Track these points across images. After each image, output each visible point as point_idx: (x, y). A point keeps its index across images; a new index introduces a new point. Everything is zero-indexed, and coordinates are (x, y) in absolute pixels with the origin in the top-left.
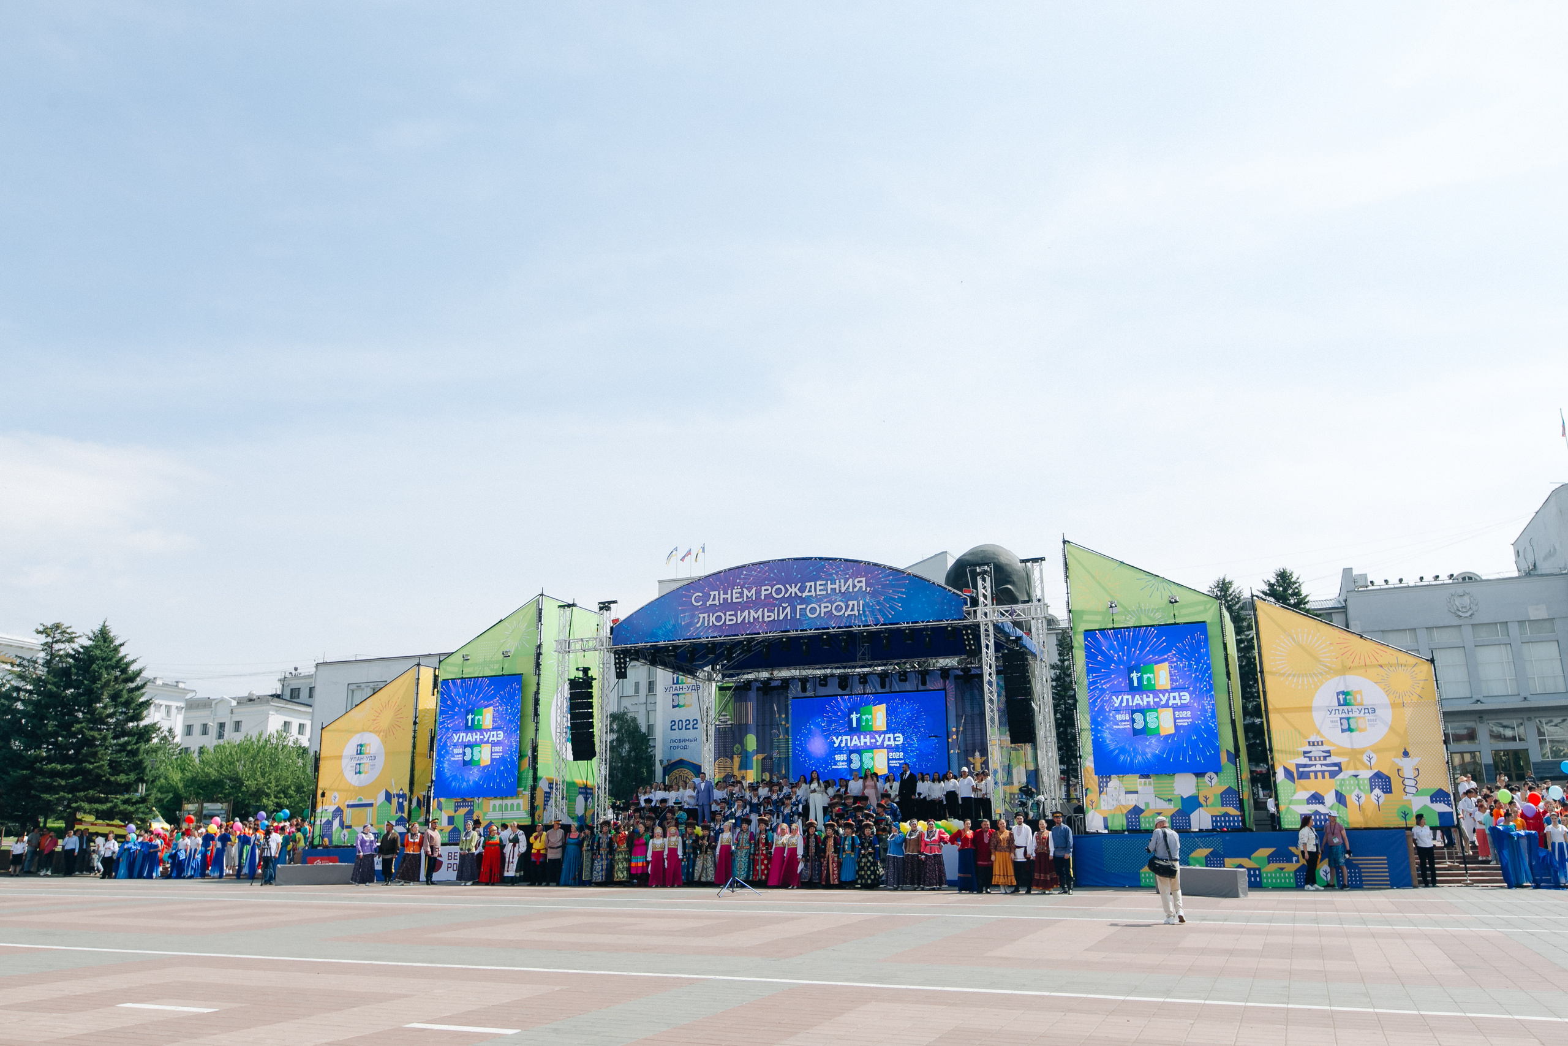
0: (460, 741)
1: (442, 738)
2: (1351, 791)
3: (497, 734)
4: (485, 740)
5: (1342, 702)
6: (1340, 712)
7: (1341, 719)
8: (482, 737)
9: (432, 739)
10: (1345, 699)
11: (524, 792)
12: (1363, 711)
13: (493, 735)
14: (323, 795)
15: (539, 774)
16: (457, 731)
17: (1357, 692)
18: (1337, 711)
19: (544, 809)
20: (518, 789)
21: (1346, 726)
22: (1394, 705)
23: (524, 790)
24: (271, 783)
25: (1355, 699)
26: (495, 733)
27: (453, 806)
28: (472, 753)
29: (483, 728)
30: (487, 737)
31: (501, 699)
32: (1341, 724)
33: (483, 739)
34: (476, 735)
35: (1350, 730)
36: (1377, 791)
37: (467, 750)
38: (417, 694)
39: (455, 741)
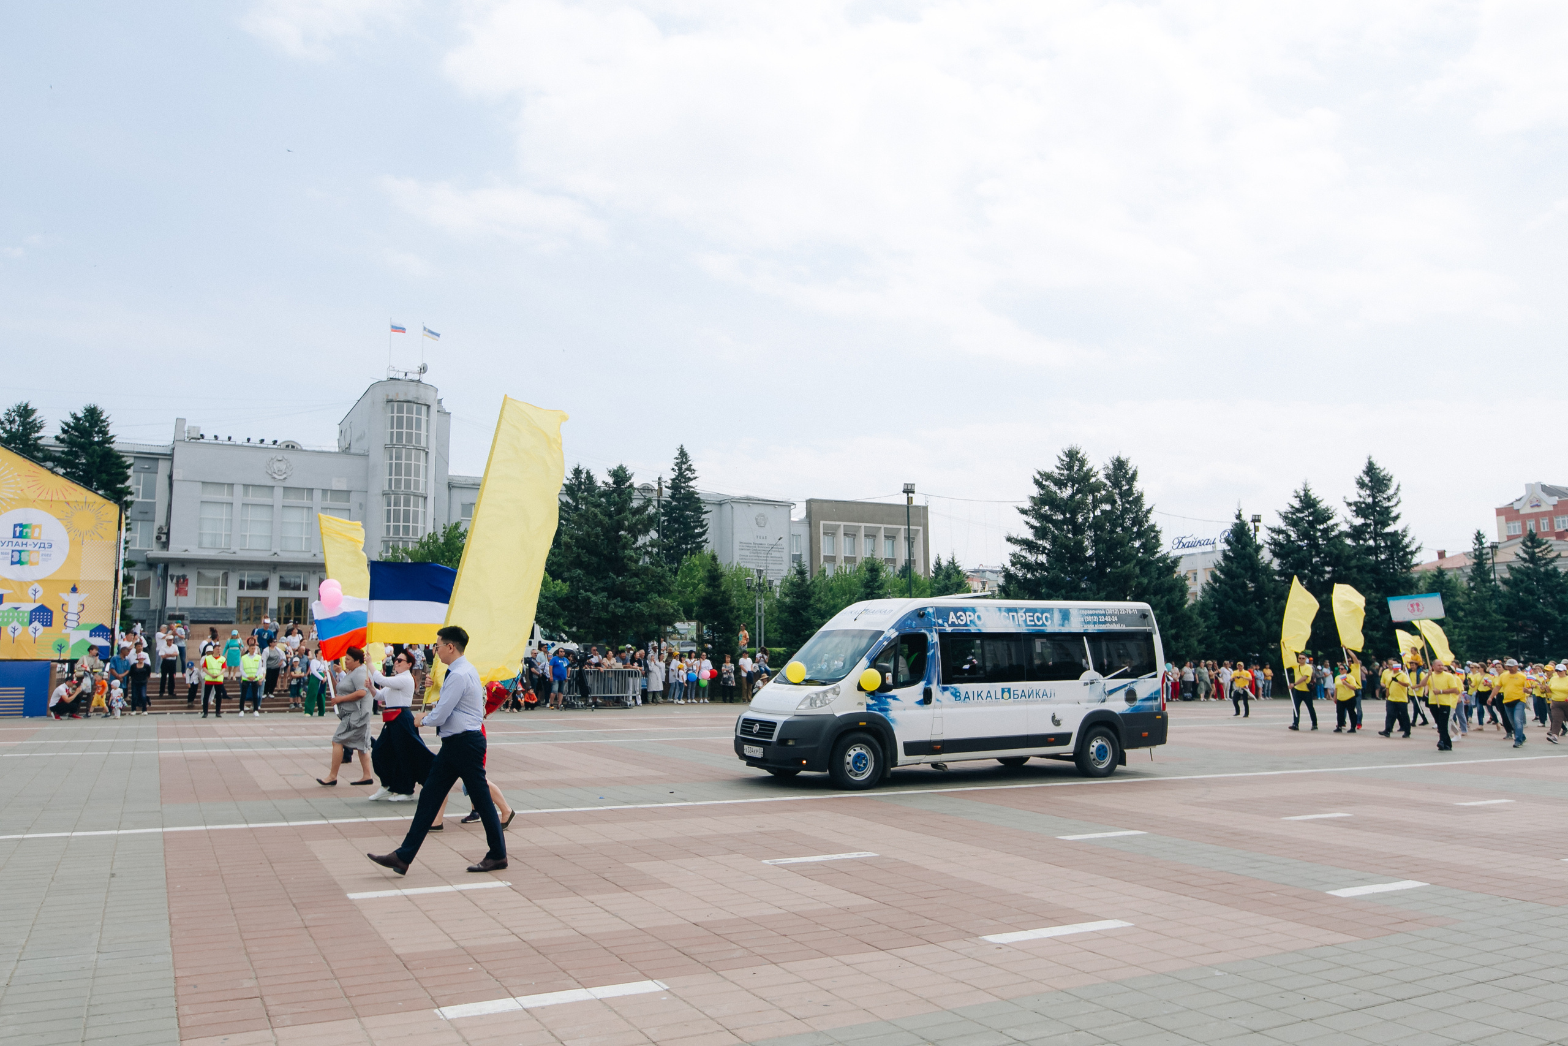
2: (8, 623)
5: (18, 534)
6: (14, 544)
7: (13, 551)
10: (21, 532)
12: (38, 545)
17: (36, 526)
18: (10, 543)
21: (16, 559)
22: (72, 542)
25: (33, 532)
32: (12, 556)
35: (19, 562)
36: (36, 624)
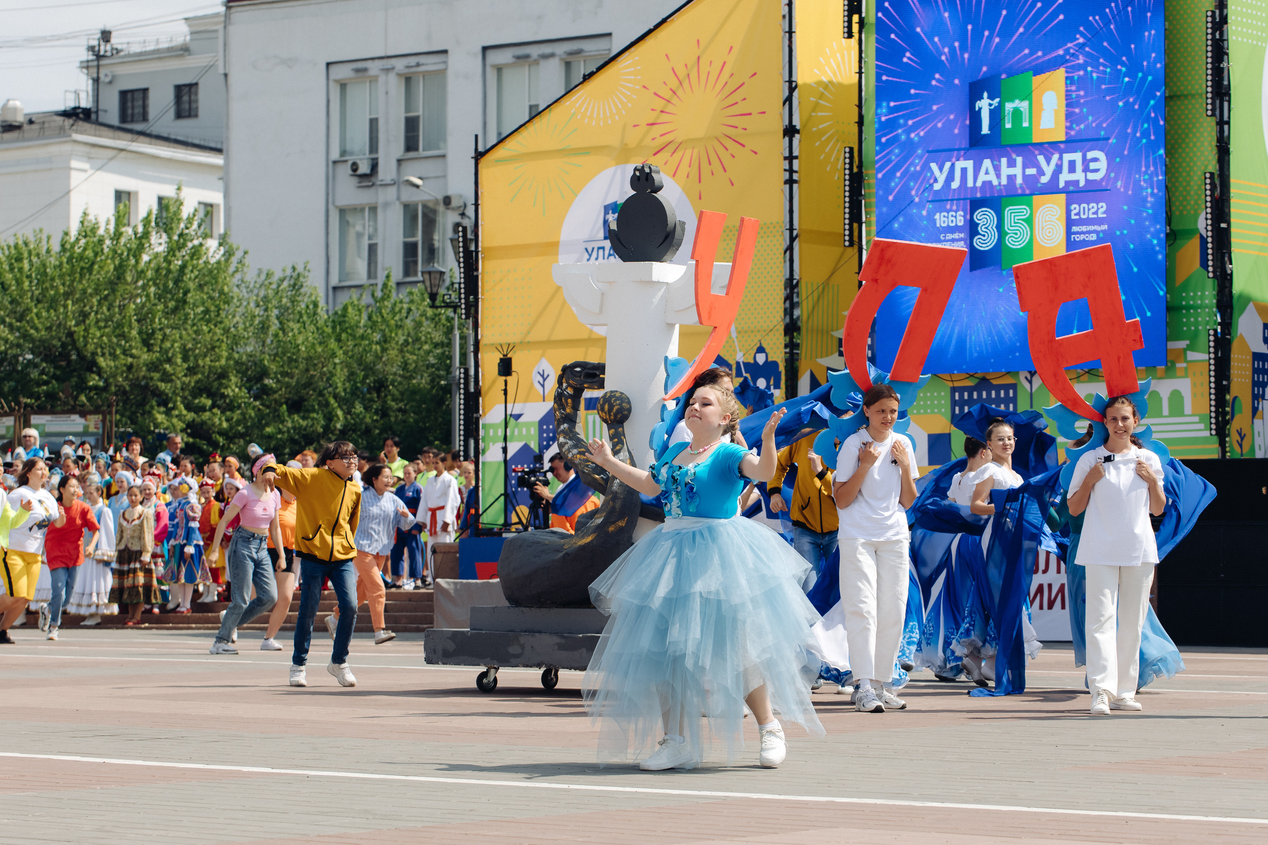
0: (955, 185)
1: (890, 175)
3: (1086, 162)
4: (1044, 180)
8: (1031, 171)
9: (856, 181)
11: (1192, 356)
13: (1072, 164)
14: (505, 368)
15: (1239, 286)
16: (941, 154)
19: (1255, 410)
20: (1172, 345)
23: (1191, 347)
24: (169, 360)
26: (1077, 157)
27: (946, 402)
28: (1000, 227)
29: (1036, 140)
30: (1049, 170)
31: (1094, 37)
33: (1034, 179)
34: (1012, 164)
37: (985, 217)
38: (791, 32)
39: (937, 187)
